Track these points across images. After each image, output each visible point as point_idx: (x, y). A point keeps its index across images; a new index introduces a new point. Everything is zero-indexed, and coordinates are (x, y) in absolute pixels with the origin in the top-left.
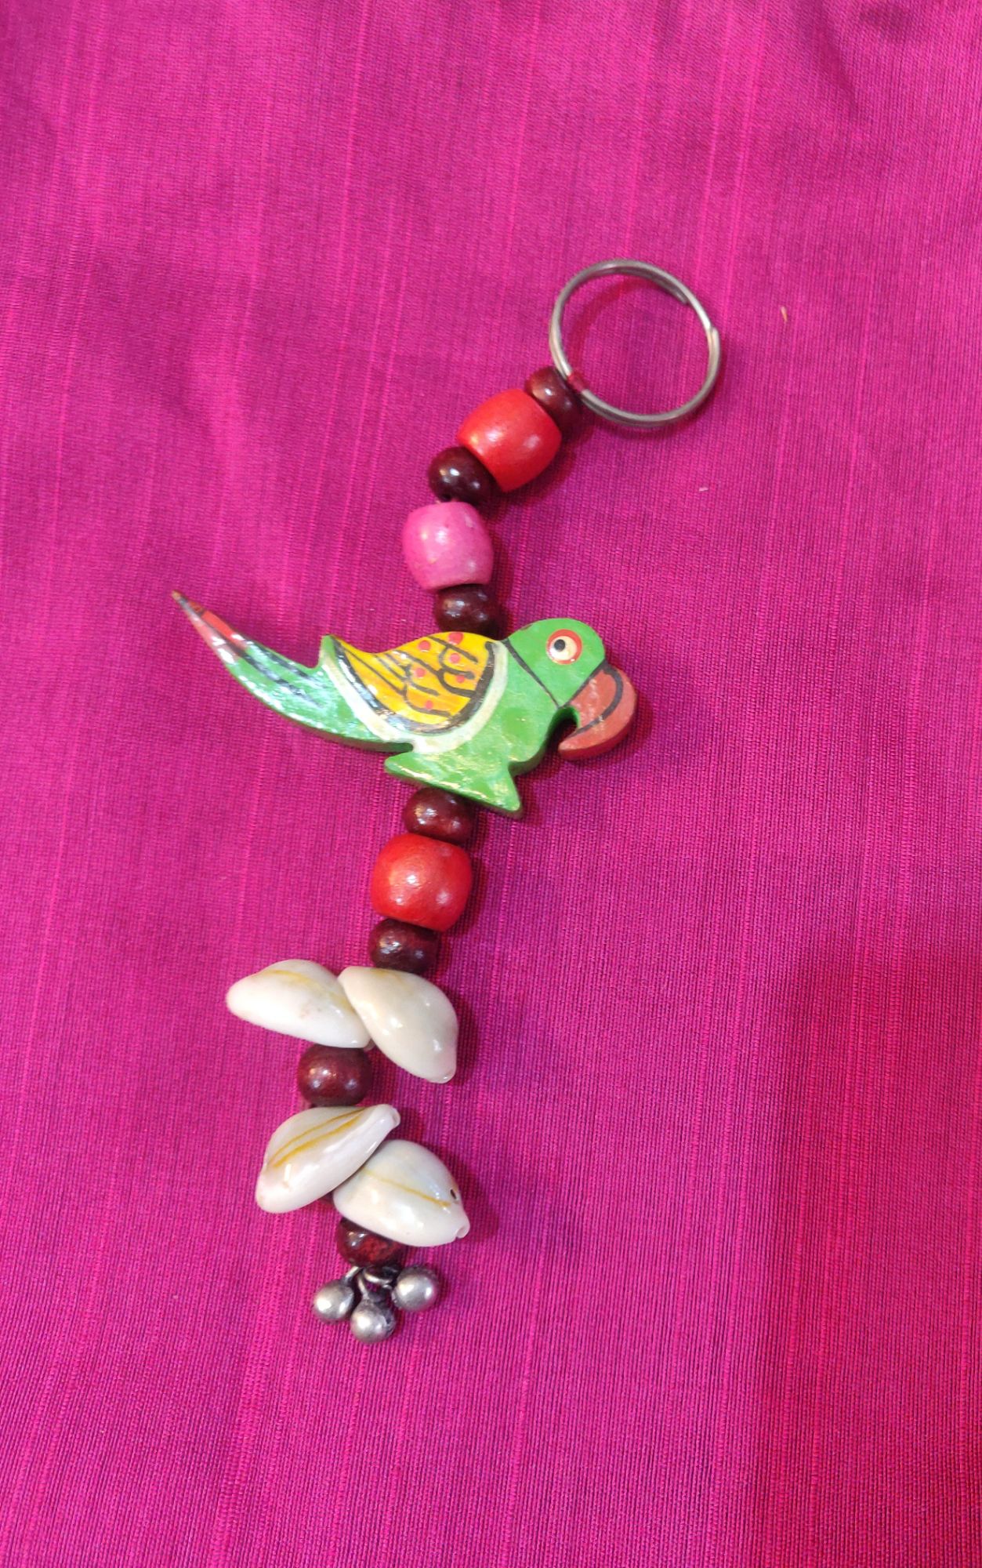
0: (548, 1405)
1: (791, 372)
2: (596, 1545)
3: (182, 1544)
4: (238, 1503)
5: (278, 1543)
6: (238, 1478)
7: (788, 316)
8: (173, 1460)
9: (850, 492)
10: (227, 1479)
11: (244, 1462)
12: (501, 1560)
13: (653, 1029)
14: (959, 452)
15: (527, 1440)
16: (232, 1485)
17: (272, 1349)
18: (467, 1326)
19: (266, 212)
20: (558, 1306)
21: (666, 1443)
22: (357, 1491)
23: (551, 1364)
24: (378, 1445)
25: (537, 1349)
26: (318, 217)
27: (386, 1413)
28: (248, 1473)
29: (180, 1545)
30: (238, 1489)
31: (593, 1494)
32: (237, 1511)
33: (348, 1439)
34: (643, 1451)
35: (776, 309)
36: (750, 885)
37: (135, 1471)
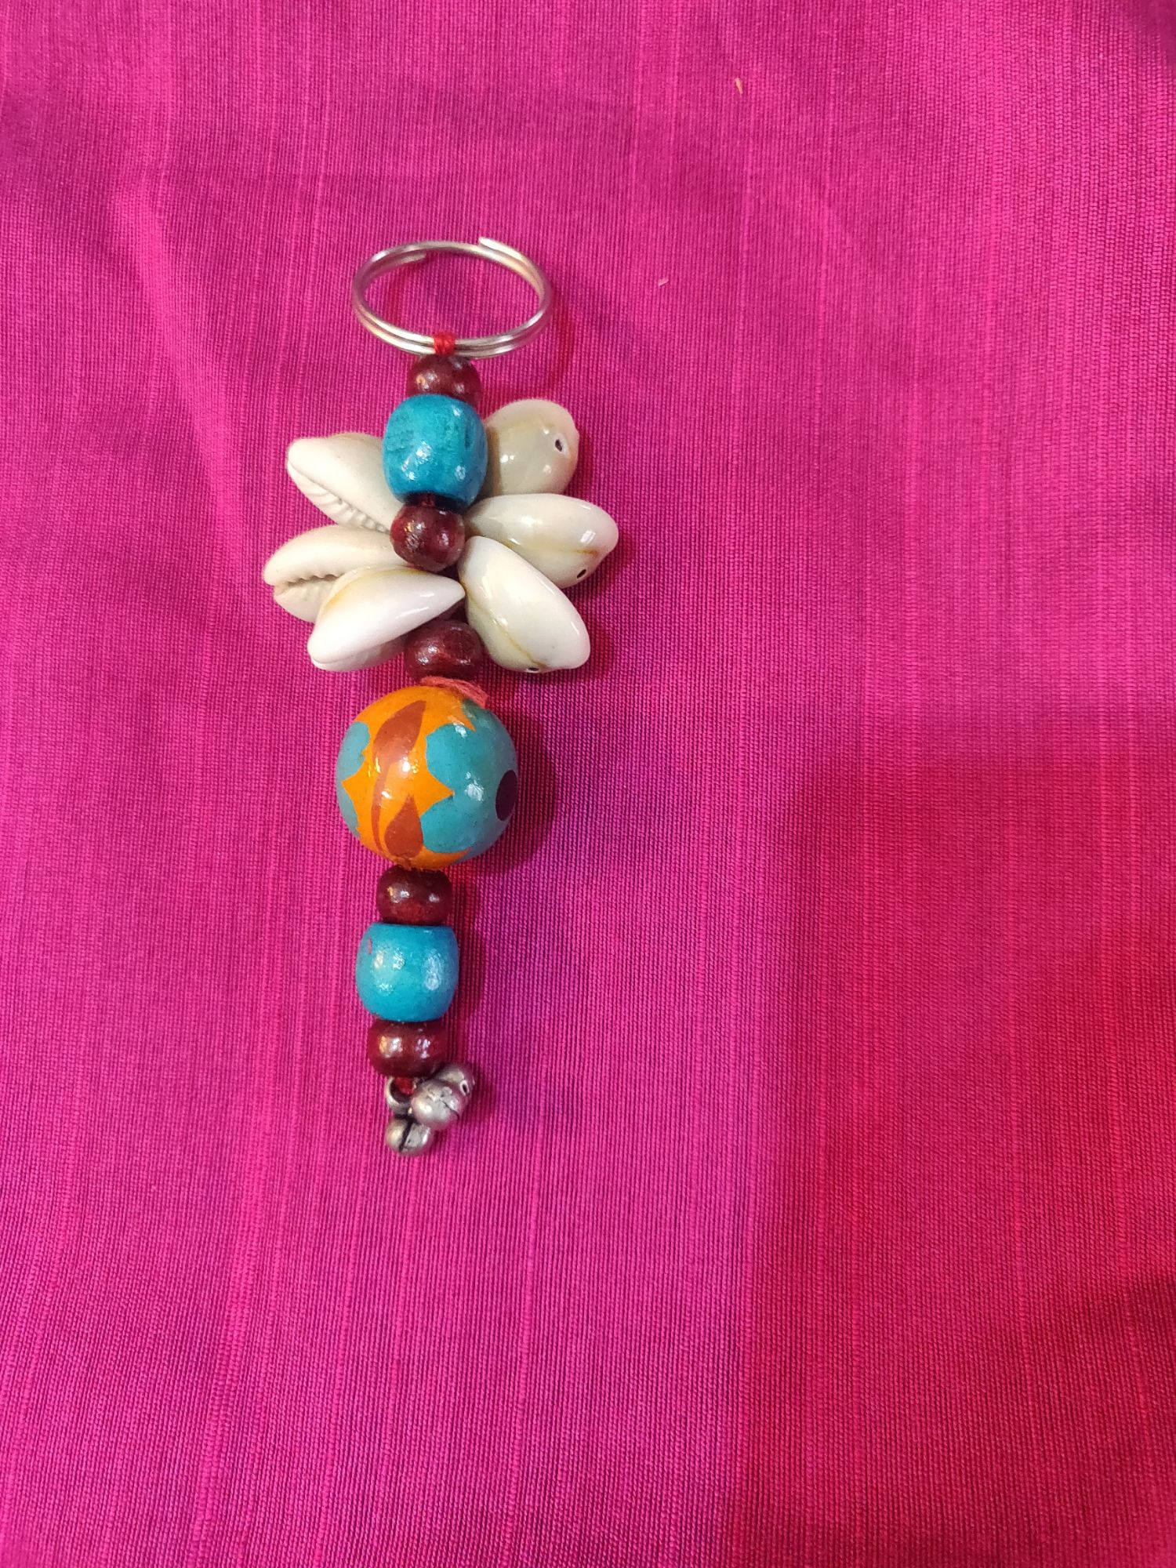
0: (555, 1288)
1: (751, 150)
2: (616, 1441)
3: (172, 1450)
4: (230, 1404)
5: (274, 1447)
6: (229, 1377)
7: (743, 88)
8: (160, 1361)
9: (824, 275)
10: (217, 1379)
11: (235, 1361)
12: (512, 1459)
13: (646, 872)
14: (943, 215)
15: (535, 1325)
16: (223, 1386)
17: (258, 1238)
18: (464, 1204)
19: (175, 35)
20: (561, 1178)
21: (687, 1324)
22: (355, 1388)
23: (556, 1243)
24: (375, 1337)
25: (541, 1227)
26: (231, 32)
27: (381, 1302)
28: (239, 1372)
29: (170, 1451)
30: (229, 1390)
31: (610, 1384)
32: (229, 1414)
33: (343, 1332)
34: (663, 1334)
35: (729, 80)
36: (742, 707)
37: (122, 1372)
